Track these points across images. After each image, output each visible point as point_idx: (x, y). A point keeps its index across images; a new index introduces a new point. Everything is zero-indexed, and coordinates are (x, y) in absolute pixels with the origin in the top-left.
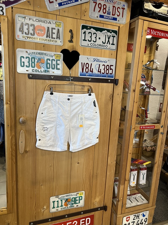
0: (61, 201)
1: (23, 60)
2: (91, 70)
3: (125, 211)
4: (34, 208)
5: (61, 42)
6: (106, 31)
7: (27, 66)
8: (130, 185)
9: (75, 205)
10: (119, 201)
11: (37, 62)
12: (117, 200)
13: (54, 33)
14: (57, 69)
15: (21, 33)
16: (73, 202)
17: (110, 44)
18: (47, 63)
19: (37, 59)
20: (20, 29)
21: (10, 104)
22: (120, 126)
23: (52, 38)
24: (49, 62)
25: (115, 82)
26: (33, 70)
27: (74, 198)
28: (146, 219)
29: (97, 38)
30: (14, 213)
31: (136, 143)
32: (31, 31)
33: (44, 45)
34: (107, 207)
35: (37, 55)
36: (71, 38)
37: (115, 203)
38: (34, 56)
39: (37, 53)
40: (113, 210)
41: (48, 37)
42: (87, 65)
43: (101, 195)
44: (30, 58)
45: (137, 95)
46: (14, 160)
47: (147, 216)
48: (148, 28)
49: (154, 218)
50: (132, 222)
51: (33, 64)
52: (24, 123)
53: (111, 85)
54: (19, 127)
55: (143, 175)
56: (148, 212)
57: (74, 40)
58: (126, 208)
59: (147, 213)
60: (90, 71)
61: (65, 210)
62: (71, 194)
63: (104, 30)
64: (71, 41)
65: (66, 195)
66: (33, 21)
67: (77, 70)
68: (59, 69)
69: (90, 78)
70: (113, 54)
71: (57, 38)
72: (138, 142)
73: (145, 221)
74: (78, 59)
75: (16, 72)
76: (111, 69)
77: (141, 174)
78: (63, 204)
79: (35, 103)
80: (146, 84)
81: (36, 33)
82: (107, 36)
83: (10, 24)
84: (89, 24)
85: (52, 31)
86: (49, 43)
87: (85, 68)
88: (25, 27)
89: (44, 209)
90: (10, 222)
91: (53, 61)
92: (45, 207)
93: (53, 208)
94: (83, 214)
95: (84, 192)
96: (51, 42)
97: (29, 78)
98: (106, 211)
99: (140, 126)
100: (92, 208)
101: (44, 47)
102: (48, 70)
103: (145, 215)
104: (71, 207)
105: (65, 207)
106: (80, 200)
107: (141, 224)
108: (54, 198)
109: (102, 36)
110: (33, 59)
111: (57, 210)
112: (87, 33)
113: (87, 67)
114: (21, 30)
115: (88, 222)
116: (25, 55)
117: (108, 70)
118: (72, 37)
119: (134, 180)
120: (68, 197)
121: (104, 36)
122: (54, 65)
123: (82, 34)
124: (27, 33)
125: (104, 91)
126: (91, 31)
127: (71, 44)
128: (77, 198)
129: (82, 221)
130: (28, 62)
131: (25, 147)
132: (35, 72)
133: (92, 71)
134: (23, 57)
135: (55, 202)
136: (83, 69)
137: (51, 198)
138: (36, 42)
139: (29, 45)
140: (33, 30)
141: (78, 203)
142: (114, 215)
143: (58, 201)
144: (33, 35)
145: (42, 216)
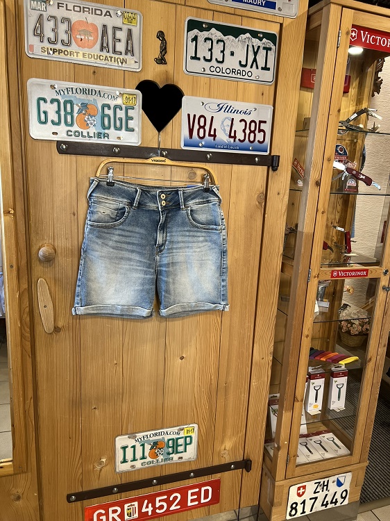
0: (142, 447)
1: (43, 106)
2: (212, 133)
3: (294, 471)
4: (77, 460)
5: (136, 62)
6: (248, 35)
7: (52, 122)
8: (306, 412)
9: (175, 457)
10: (279, 448)
11: (80, 112)
12: (276, 446)
13: (120, 40)
14: (128, 129)
15: (37, 39)
16: (170, 450)
17: (257, 68)
18: (103, 116)
19: (77, 105)
20: (35, 30)
21: (15, 215)
22: (282, 270)
23: (115, 52)
24: (107, 111)
25: (271, 163)
26: (70, 133)
27: (173, 439)
28: (345, 493)
29: (227, 52)
30: (29, 474)
31: (322, 313)
32: (64, 37)
33: (95, 71)
34: (251, 461)
35: (78, 96)
36: (161, 52)
37: (272, 453)
38: (70, 96)
39: (78, 91)
40: (266, 470)
41: (105, 51)
42: (202, 120)
43: (237, 433)
44: (62, 102)
45: (325, 195)
46: (29, 348)
47: (346, 486)
48: (354, 26)
49: (363, 491)
50: (310, 499)
51: (69, 118)
52: (49, 260)
53: (262, 170)
54: (38, 269)
55: (340, 389)
56: (349, 476)
57: (169, 57)
58: (297, 466)
59: (347, 479)
60: (210, 135)
61: (150, 467)
62: (165, 430)
63: (244, 31)
64: (161, 61)
65: (153, 432)
66: (67, 9)
67: (178, 133)
68: (133, 130)
69: (209, 152)
70: (266, 93)
71: (126, 54)
72: (327, 310)
73: (342, 497)
74: (180, 106)
75: (27, 136)
76: (260, 131)
77: (334, 385)
78: (147, 454)
79: (76, 212)
80: (347, 169)
81: (76, 39)
82: (250, 48)
83: (11, 20)
84: (207, 18)
85: (114, 34)
86: (106, 64)
87: (196, 127)
88: (48, 26)
89: (101, 463)
90: (23, 494)
91: (118, 110)
92: (104, 460)
93: (123, 462)
94: (194, 477)
95: (196, 426)
96: (113, 63)
97: (61, 151)
98: (248, 471)
99: (333, 271)
100: (216, 463)
101: (96, 74)
102: (106, 131)
104: (166, 460)
105: (151, 460)
106: (186, 444)
107: (332, 503)
108: (125, 438)
109: (238, 48)
110: (69, 106)
111: (133, 466)
112: (201, 40)
113: (202, 124)
114: (39, 32)
115: (206, 497)
116: (50, 94)
117: (254, 132)
118: (164, 49)
119: (316, 399)
120: (157, 438)
121: (243, 48)
122: (121, 119)
123: (189, 42)
124: (53, 39)
125: (244, 186)
126: (212, 34)
128: (179, 441)
129: (193, 494)
130: (57, 112)
132: (73, 136)
133: (215, 136)
134: (45, 100)
135: (127, 449)
136: (191, 131)
137: (117, 439)
138: (75, 62)
139: (58, 70)
140: (66, 32)
141: (182, 452)
142: (268, 481)
143: (134, 447)
144: (69, 44)
145: (97, 481)
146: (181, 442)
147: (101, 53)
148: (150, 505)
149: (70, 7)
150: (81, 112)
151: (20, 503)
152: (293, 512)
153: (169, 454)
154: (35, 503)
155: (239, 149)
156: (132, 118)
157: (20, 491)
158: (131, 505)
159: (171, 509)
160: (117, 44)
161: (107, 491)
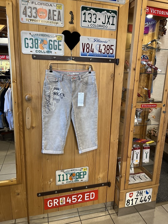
0: (66, 175)
1: (27, 41)
2: (92, 50)
3: (128, 187)
4: (41, 180)
5: (62, 23)
6: (105, 11)
7: (31, 47)
9: (80, 180)
10: (121, 177)
13: (55, 15)
14: (59, 49)
15: (24, 16)
16: (78, 177)
17: (109, 24)
18: (50, 44)
19: (40, 40)
20: (23, 12)
21: (16, 82)
22: (122, 105)
23: (54, 20)
24: (51, 43)
25: (116, 62)
26: (37, 51)
27: (79, 173)
28: (149, 197)
29: (97, 19)
30: (23, 184)
32: (34, 14)
33: (46, 27)
34: (110, 183)
35: (40, 37)
37: (119, 180)
38: (37, 37)
39: (40, 35)
40: (117, 187)
42: (88, 45)
43: (105, 171)
44: (34, 39)
45: (138, 74)
46: (22, 135)
47: (150, 194)
48: (147, 6)
50: (135, 199)
51: (37, 45)
52: (29, 100)
53: (112, 65)
54: (25, 104)
55: (147, 154)
56: (151, 190)
57: (74, 21)
58: (129, 185)
59: (150, 191)
60: (91, 51)
61: (70, 183)
62: (75, 169)
63: (104, 10)
64: (72, 23)
65: (71, 169)
66: (35, 4)
67: (78, 50)
68: (61, 50)
69: (91, 58)
70: (113, 34)
71: (58, 20)
72: (141, 122)
73: (148, 199)
74: (79, 40)
75: (21, 52)
76: (111, 49)
77: (144, 152)
78: (68, 178)
79: (39, 82)
80: (148, 64)
81: (39, 15)
82: (107, 17)
83: (14, 8)
84: (89, 6)
85: (53, 13)
86: (50, 25)
87: (86, 48)
88: (28, 11)
89: (50, 181)
90: (20, 193)
91: (55, 42)
92: (52, 180)
93: (59, 181)
94: (87, 188)
96: (53, 24)
97: (34, 58)
98: (109, 186)
99: (142, 105)
100: (96, 183)
101: (47, 29)
102: (51, 50)
103: (148, 192)
104: (76, 181)
105: (70, 181)
106: (84, 175)
107: (144, 201)
108: (60, 171)
109: (102, 17)
110: (36, 41)
111: (63, 183)
112: (87, 14)
113: (88, 47)
114: (25, 13)
115: (92, 197)
116: (29, 37)
117: (109, 50)
118: (72, 18)
119: (137, 158)
120: (72, 172)
121: (104, 17)
122: (56, 46)
123: (82, 15)
124: (30, 16)
125: (105, 71)
126: (91, 12)
127: (72, 25)
128: (81, 173)
129: (87, 195)
130: (32, 43)
131: (32, 123)
132: (38, 53)
133: (93, 51)
134: (27, 39)
135: (60, 176)
136: (84, 50)
137: (57, 172)
138: (39, 24)
139: (32, 27)
140: (35, 13)
141: (82, 178)
142: (118, 191)
143: (63, 175)
144: (36, 17)
145: (49, 188)
146: (82, 174)
147: (49, 20)
148: (70, 199)
149: (36, 3)
150: (41, 43)
151: (19, 196)
152: (128, 204)
153: (77, 178)
154: (25, 197)
155: (103, 57)
156: (60, 45)
157: (19, 191)
158: (63, 199)
159: (78, 201)
160: (55, 17)
161: (53, 193)
